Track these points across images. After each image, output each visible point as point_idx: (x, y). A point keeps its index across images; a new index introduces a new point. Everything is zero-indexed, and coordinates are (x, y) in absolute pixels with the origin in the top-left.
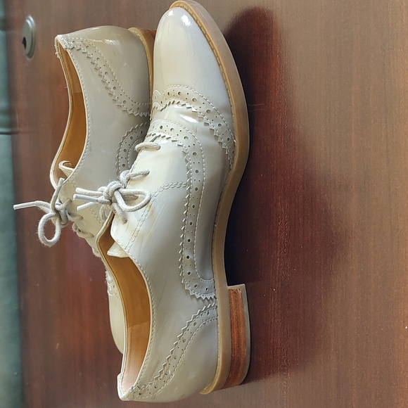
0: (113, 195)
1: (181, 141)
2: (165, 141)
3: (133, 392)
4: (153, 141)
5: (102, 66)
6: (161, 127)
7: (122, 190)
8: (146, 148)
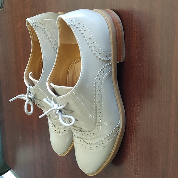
5: (49, 34)
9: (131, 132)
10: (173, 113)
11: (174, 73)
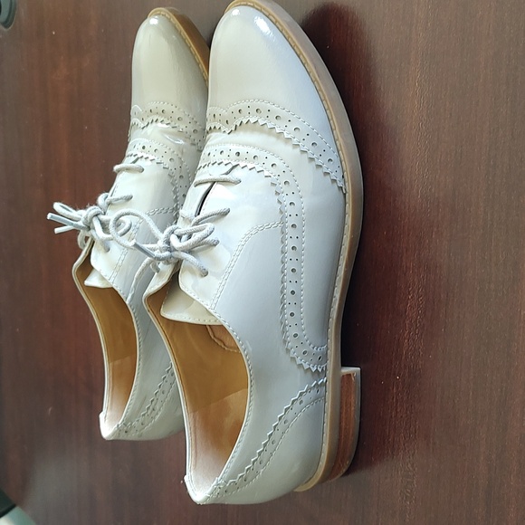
0: (91, 221)
1: (167, 162)
2: (148, 162)
3: (119, 429)
4: (134, 162)
6: (144, 148)
7: (102, 217)
8: (128, 169)
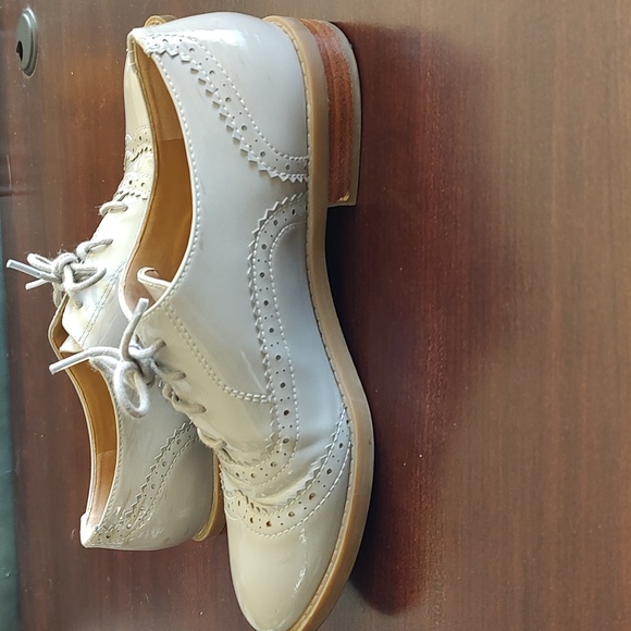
0: (62, 271)
2: (134, 199)
3: (98, 534)
4: (120, 200)
5: (220, 87)
6: (131, 182)
7: (76, 266)
8: (113, 209)
9: (417, 452)
10: (554, 355)
11: (554, 202)
